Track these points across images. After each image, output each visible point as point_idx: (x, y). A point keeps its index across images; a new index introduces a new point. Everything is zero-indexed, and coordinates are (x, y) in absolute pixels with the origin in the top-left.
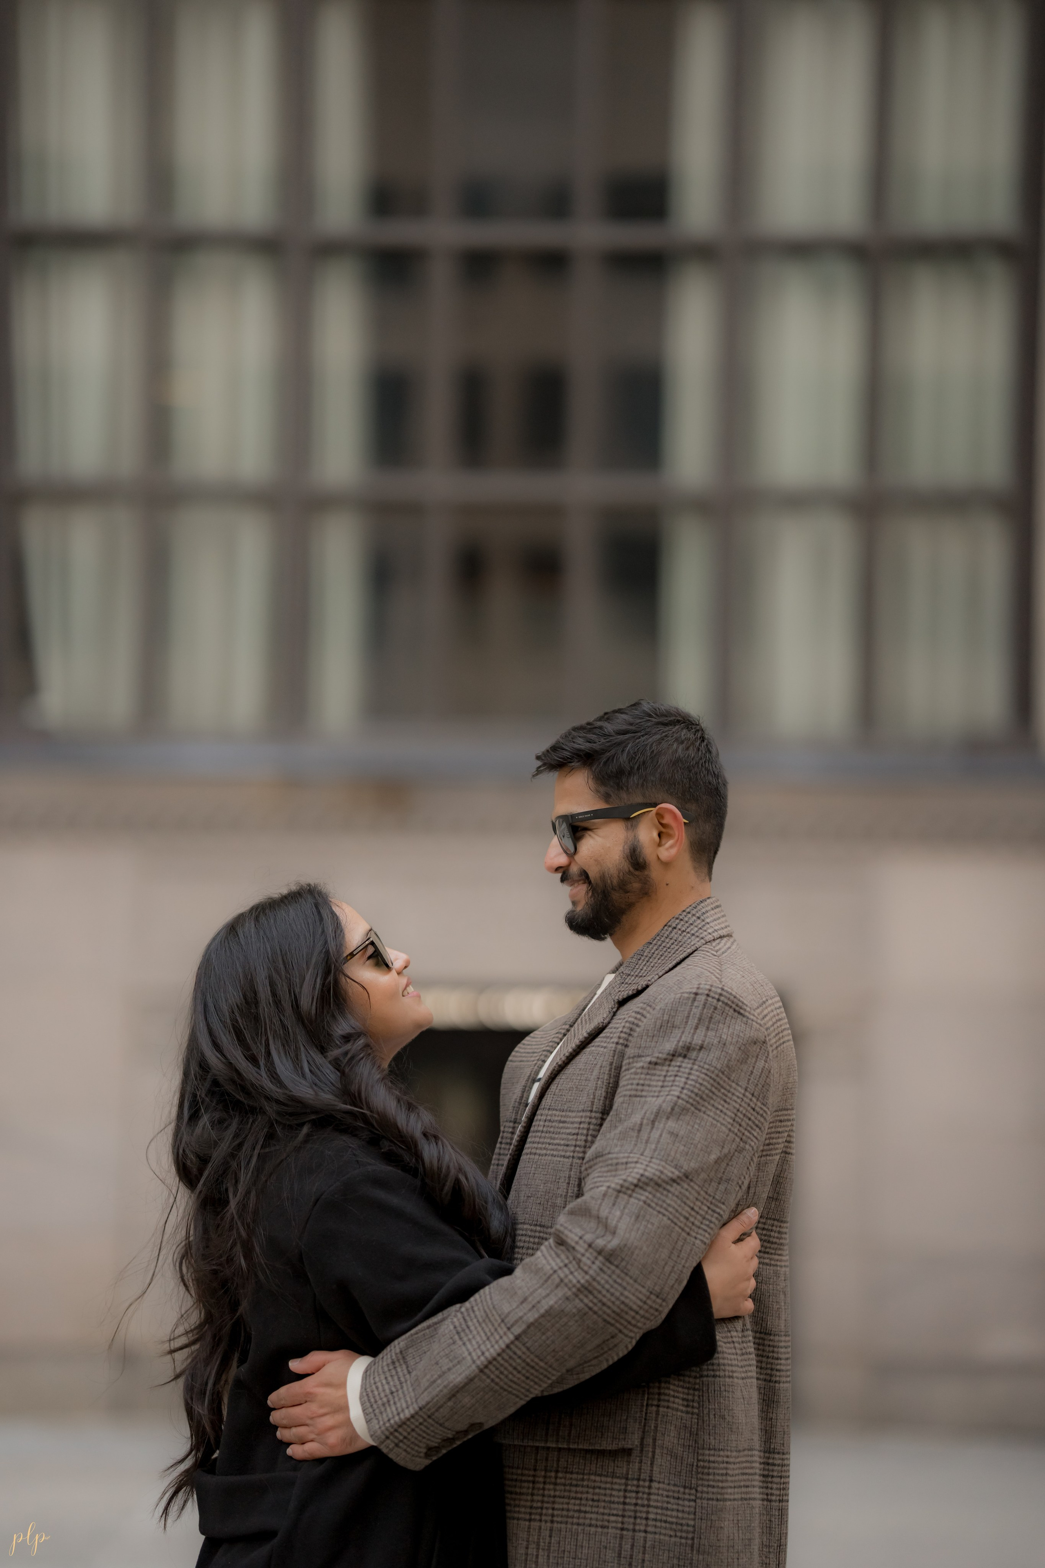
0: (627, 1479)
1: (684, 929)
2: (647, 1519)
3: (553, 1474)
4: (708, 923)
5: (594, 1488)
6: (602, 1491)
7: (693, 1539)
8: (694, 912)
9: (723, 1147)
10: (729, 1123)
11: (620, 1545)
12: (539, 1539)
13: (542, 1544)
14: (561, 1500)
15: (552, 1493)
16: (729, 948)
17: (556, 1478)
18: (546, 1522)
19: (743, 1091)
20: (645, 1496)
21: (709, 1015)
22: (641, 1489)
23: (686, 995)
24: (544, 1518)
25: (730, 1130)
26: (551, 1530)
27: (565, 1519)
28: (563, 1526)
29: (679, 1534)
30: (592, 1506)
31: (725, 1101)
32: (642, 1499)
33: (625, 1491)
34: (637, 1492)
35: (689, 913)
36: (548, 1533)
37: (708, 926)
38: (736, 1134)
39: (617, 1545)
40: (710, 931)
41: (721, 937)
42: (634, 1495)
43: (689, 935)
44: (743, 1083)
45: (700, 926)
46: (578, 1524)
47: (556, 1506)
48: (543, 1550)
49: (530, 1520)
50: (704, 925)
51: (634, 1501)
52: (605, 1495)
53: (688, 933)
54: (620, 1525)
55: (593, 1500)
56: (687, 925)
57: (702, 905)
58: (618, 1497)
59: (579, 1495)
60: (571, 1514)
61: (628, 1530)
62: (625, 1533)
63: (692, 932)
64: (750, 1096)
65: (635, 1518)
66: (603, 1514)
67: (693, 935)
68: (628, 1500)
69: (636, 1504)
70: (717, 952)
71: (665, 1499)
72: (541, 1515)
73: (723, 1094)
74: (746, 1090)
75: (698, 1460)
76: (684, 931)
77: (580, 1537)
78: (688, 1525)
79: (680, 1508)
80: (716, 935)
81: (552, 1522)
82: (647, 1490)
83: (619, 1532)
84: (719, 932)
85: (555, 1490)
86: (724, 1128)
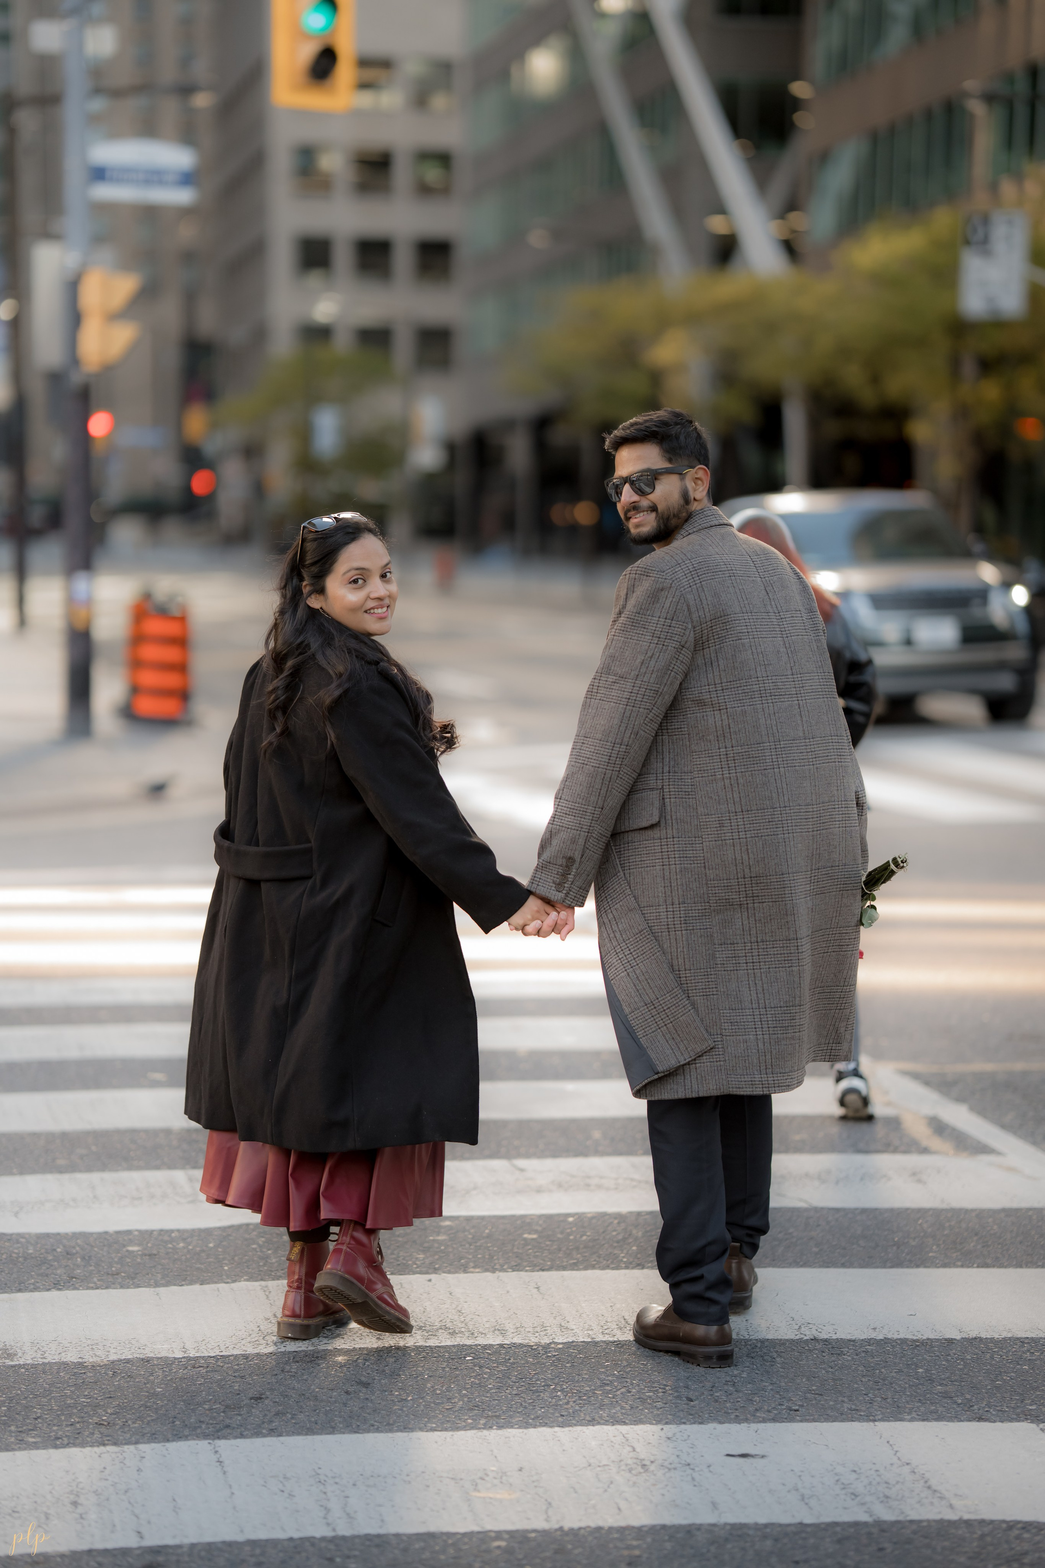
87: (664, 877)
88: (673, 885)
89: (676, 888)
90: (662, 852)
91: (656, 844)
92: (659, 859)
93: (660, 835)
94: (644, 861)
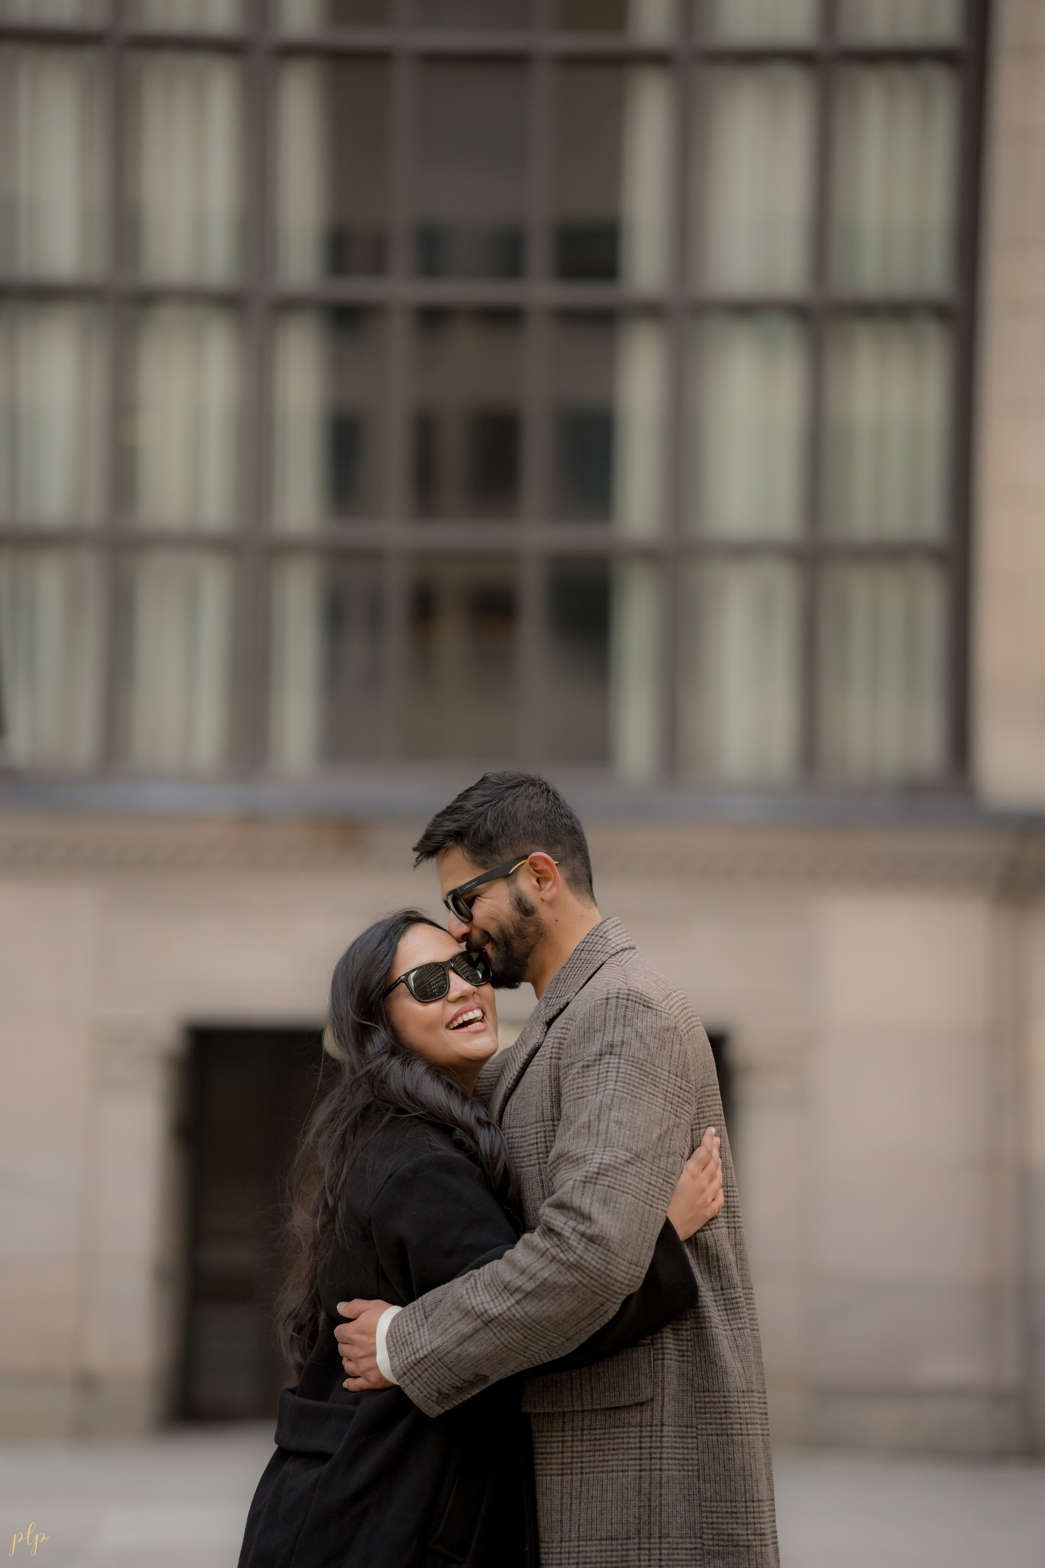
0: (641, 1427)
1: (590, 949)
2: (661, 1459)
3: (579, 1432)
4: (610, 940)
5: (614, 1439)
6: (621, 1441)
7: (698, 1470)
8: (596, 933)
9: (661, 1125)
10: (662, 1104)
11: (640, 1484)
12: (571, 1490)
13: (574, 1494)
14: (588, 1454)
15: (580, 1449)
16: (631, 958)
17: (582, 1435)
18: (576, 1474)
19: (667, 1074)
20: (658, 1439)
21: (623, 1014)
22: (654, 1434)
23: (599, 1002)
24: (574, 1471)
25: (664, 1109)
26: (581, 1481)
27: (592, 1470)
28: (591, 1475)
29: (686, 1468)
30: (613, 1455)
31: (655, 1086)
32: (656, 1442)
33: (640, 1437)
34: (651, 1437)
35: (593, 935)
36: (578, 1484)
37: (610, 942)
38: (670, 1112)
39: (637, 1485)
40: (612, 946)
41: (624, 950)
42: (648, 1439)
43: (595, 953)
44: (666, 1067)
45: (603, 943)
46: (602, 1472)
47: (584, 1460)
48: (576, 1498)
49: (562, 1475)
50: (607, 942)
51: (649, 1445)
52: (623, 1443)
53: (594, 951)
54: (638, 1468)
55: (614, 1450)
56: (592, 945)
57: (603, 925)
58: (635, 1443)
59: (603, 1447)
60: (596, 1464)
61: (645, 1470)
62: (643, 1473)
63: (598, 949)
64: (674, 1077)
65: (651, 1459)
66: (623, 1460)
67: (599, 951)
68: (643, 1445)
69: (651, 1447)
70: (620, 962)
71: (673, 1439)
72: (572, 1469)
73: (652, 1079)
74: (669, 1072)
75: (696, 1402)
76: (590, 951)
77: (605, 1483)
78: (692, 1459)
79: (685, 1446)
80: (618, 948)
81: (582, 1473)
82: (659, 1434)
83: (638, 1473)
84: (621, 945)
85: (582, 1446)
86: (658, 1109)
87: (640, 1492)
88: (653, 1504)
89: (658, 1510)
90: (641, 1448)
91: (632, 1435)
92: (635, 1459)
93: (641, 1419)
94: (608, 1461)
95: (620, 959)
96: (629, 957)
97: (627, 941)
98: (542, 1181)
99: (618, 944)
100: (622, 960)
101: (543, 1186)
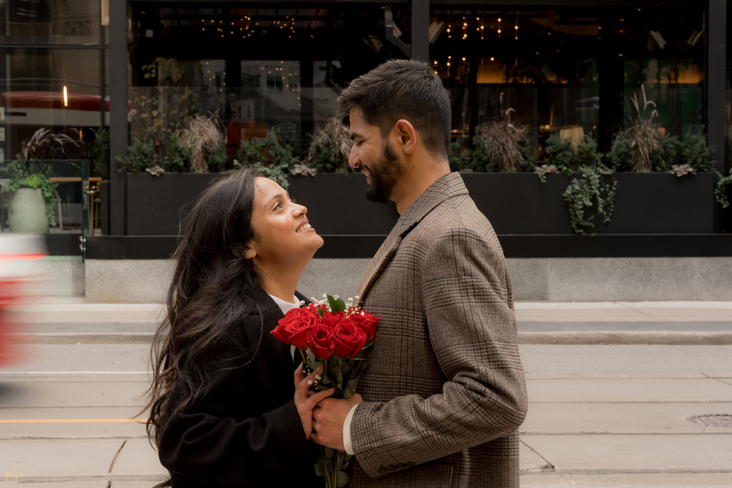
95: (455, 203)
96: (461, 201)
97: (462, 189)
98: (402, 346)
99: (455, 191)
100: (456, 203)
101: (401, 350)
